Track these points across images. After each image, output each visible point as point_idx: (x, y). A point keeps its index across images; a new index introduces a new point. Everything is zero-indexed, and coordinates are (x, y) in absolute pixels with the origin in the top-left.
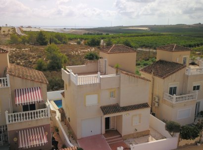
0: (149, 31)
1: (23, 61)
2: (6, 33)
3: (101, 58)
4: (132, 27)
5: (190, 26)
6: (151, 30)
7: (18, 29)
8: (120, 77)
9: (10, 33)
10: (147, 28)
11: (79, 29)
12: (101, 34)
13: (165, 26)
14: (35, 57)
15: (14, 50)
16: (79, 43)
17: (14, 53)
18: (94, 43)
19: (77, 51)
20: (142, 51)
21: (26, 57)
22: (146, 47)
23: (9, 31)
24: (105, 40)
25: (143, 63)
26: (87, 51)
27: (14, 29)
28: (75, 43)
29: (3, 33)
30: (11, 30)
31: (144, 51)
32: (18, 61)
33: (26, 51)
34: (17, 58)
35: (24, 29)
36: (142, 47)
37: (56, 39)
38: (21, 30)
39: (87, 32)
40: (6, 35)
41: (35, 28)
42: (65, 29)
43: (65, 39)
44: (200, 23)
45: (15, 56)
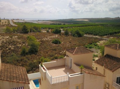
0: (89, 22)
1: (13, 47)
2: (4, 24)
3: (67, 56)
4: (79, 19)
5: (113, 19)
6: (90, 21)
7: (11, 21)
8: (84, 75)
9: (6, 24)
10: (87, 20)
11: (47, 21)
12: (61, 24)
13: (98, 19)
14: (21, 43)
15: (8, 37)
16: (48, 32)
17: (8, 40)
18: (57, 32)
19: (47, 38)
20: (87, 37)
21: (15, 43)
22: (89, 34)
23: (6, 22)
24: (64, 29)
25: (89, 47)
26: (53, 37)
27: (9, 21)
28: (46, 32)
29: (2, 24)
30: (7, 22)
31: (88, 37)
32: (10, 47)
33: (15, 38)
34: (10, 44)
35: (15, 21)
36: (86, 34)
37: (34, 29)
38: (13, 21)
39: (52, 23)
40: (3, 26)
41: (22, 20)
42: (39, 20)
43: (39, 29)
44: (118, 17)
45: (8, 43)
